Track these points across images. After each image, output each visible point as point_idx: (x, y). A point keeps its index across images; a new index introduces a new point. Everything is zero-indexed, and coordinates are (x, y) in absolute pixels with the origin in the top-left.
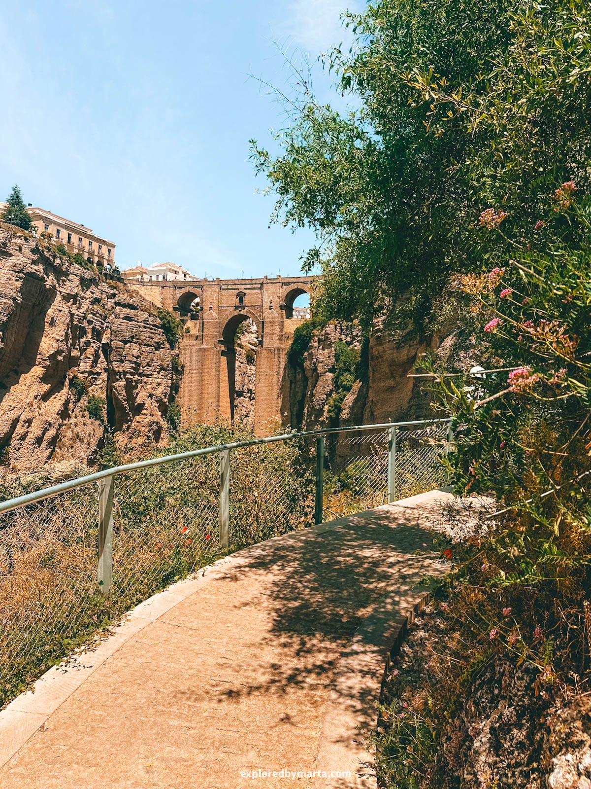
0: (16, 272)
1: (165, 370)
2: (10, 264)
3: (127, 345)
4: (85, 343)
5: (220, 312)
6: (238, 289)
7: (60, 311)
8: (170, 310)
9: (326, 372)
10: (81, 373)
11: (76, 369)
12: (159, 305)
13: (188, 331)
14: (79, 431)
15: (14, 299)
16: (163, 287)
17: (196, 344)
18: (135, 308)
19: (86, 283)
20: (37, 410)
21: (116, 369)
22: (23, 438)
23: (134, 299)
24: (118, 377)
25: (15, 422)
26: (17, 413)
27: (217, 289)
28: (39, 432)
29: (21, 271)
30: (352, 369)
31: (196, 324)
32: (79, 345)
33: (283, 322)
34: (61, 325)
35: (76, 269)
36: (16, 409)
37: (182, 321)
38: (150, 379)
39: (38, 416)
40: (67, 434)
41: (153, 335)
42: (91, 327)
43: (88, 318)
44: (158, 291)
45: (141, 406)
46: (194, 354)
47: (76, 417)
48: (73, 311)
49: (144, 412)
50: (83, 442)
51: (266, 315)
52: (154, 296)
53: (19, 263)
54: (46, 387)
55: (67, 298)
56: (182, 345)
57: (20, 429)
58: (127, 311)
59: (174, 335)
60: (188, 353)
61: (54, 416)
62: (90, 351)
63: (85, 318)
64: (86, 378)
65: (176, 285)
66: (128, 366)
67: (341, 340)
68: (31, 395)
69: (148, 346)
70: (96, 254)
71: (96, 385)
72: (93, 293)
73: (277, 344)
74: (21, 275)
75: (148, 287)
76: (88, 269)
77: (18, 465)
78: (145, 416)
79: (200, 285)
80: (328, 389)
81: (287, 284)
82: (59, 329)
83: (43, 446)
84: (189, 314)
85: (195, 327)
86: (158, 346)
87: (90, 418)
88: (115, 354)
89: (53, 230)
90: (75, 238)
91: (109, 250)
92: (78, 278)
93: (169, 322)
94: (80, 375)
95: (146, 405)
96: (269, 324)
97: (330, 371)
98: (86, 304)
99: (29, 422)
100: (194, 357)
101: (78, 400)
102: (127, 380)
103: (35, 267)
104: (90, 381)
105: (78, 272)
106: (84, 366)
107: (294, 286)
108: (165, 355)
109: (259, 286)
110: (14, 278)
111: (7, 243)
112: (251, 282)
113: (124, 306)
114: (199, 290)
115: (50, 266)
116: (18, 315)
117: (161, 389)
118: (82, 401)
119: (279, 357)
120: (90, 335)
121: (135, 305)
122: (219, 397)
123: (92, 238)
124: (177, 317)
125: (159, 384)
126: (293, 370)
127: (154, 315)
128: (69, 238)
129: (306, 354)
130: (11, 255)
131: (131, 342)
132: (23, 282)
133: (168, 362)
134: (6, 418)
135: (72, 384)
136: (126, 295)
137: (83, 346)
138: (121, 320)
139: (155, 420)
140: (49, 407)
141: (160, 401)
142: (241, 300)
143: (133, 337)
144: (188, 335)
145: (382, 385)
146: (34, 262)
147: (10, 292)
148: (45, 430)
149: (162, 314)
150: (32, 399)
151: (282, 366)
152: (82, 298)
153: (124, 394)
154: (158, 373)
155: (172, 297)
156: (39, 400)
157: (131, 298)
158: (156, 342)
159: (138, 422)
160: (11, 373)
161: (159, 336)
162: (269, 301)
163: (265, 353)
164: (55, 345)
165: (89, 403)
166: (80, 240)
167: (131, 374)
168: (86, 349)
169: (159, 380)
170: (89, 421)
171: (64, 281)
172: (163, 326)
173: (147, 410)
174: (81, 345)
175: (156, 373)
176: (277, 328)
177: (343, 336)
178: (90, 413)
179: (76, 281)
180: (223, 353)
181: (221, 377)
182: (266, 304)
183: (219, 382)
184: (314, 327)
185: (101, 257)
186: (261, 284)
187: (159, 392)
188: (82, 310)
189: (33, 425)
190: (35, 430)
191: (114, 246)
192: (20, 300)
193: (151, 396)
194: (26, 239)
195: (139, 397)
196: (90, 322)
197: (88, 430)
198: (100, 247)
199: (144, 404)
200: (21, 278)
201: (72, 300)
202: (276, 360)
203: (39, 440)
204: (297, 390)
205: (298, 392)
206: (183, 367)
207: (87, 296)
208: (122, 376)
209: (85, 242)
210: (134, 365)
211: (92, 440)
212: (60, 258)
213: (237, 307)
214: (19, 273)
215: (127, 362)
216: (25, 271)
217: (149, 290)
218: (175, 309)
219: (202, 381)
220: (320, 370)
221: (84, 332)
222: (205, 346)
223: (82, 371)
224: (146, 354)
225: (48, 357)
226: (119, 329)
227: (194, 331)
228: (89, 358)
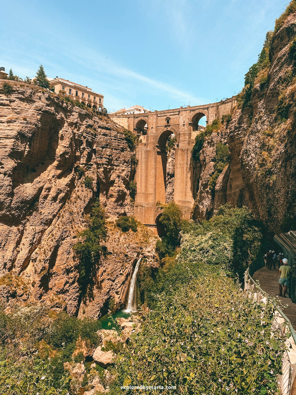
0: (37, 110)
1: (127, 163)
2: (34, 106)
3: (104, 149)
4: (82, 148)
5: (157, 130)
6: (166, 116)
7: (67, 131)
8: (132, 130)
9: (210, 161)
10: (81, 164)
11: (78, 162)
12: (126, 127)
13: (141, 141)
14: (79, 194)
15: (36, 125)
16: (129, 118)
17: (144, 148)
18: (109, 129)
19: (82, 117)
20: (54, 183)
21: (99, 162)
22: (46, 197)
23: (109, 124)
24: (99, 166)
25: (41, 189)
26: (41, 184)
27: (155, 117)
28: (54, 195)
29: (40, 110)
30: (225, 159)
31: (145, 137)
32: (80, 150)
33: (191, 133)
34: (67, 139)
35: (77, 109)
36: (41, 182)
37: (137, 136)
38: (118, 167)
39: (54, 186)
40: (73, 196)
41: (119, 144)
42: (85, 140)
43: (84, 135)
44: (126, 120)
45: (113, 182)
46: (143, 154)
47: (78, 187)
48: (75, 131)
49: (115, 185)
50: (81, 200)
51: (181, 130)
52: (123, 123)
53: (39, 105)
54: (59, 172)
55: (71, 124)
56: (137, 149)
57: (43, 193)
58: (104, 131)
59: (132, 143)
60: (140, 153)
61: (63, 186)
62: (85, 153)
63: (82, 135)
64: (84, 167)
65: (135, 117)
66: (104, 161)
67: (221, 141)
68: (50, 175)
69: (116, 150)
70: (93, 101)
71: (90, 171)
72: (87, 122)
73: (187, 147)
74: (40, 112)
75: (121, 118)
76: (84, 109)
77: (43, 211)
78: (115, 187)
79: (146, 114)
80: (211, 172)
81: (193, 110)
82: (66, 141)
83: (58, 202)
84: (142, 132)
85: (144, 139)
86: (123, 150)
87: (86, 188)
88: (98, 154)
89: (67, 89)
90: (80, 94)
91: (100, 100)
92: (78, 114)
93: (129, 137)
94: (81, 166)
95: (116, 181)
96: (182, 135)
97: (213, 161)
98: (83, 128)
99: (49, 189)
100: (143, 155)
101: (80, 179)
102: (104, 168)
103: (49, 108)
104: (86, 169)
105: (77, 111)
106: (83, 160)
107: (197, 111)
108: (127, 154)
109: (178, 113)
110: (36, 114)
111: (32, 95)
112: (174, 111)
113: (103, 128)
114: (146, 118)
115: (59, 107)
116: (40, 133)
117: (124, 173)
118: (82, 179)
119: (187, 154)
120: (85, 144)
121: (109, 127)
122: (156, 177)
123: (90, 93)
124: (135, 134)
125: (123, 170)
126: (195, 162)
127: (120, 133)
128: (77, 94)
129: (201, 151)
130: (34, 102)
131: (106, 148)
132: (41, 116)
133: (128, 158)
134: (35, 187)
135: (76, 170)
136: (104, 122)
137: (82, 150)
138: (101, 136)
139: (121, 189)
140: (61, 182)
141: (124, 179)
142: (168, 122)
143: (107, 145)
144: (140, 143)
145: (235, 168)
146: (48, 105)
147: (33, 121)
148: (58, 194)
149: (126, 132)
150: (51, 177)
151: (189, 159)
152: (81, 125)
153: (103, 175)
154: (123, 164)
155: (133, 123)
156: (56, 178)
157: (107, 124)
158: (121, 148)
159: (112, 190)
160: (40, 165)
161: (124, 144)
162: (183, 121)
163: (180, 152)
164: (63, 149)
165: (85, 180)
166: (83, 94)
167: (106, 164)
168: (83, 152)
169: (123, 168)
170: (85, 189)
171: (69, 115)
172: (126, 139)
173: (116, 184)
174: (81, 149)
175: (121, 164)
176: (187, 137)
177: (223, 139)
178: (86, 185)
179: (76, 115)
180: (158, 153)
181: (157, 166)
182: (181, 123)
183: (156, 169)
184: (206, 135)
185: (96, 103)
186: (179, 112)
187: (123, 174)
188: (80, 131)
189: (51, 191)
190: (52, 193)
191: (103, 97)
192: (40, 125)
193: (119, 176)
194: (43, 93)
195: (111, 177)
196: (85, 138)
197: (85, 193)
198: (95, 98)
199: (114, 181)
200: (40, 114)
201: (74, 126)
202: (186, 156)
203: (55, 199)
204: (197, 173)
205: (197, 174)
206: (138, 161)
207: (83, 124)
208: (102, 166)
209: (86, 95)
210: (107, 160)
211: (86, 199)
212: (66, 103)
213: (166, 126)
214: (39, 111)
215: (104, 158)
216: (42, 110)
217: (122, 120)
218: (134, 129)
219: (147, 168)
220: (207, 160)
221: (82, 143)
222: (148, 149)
223: (81, 163)
224: (115, 154)
225: (60, 156)
226: (99, 141)
227: (144, 141)
228: (85, 157)
